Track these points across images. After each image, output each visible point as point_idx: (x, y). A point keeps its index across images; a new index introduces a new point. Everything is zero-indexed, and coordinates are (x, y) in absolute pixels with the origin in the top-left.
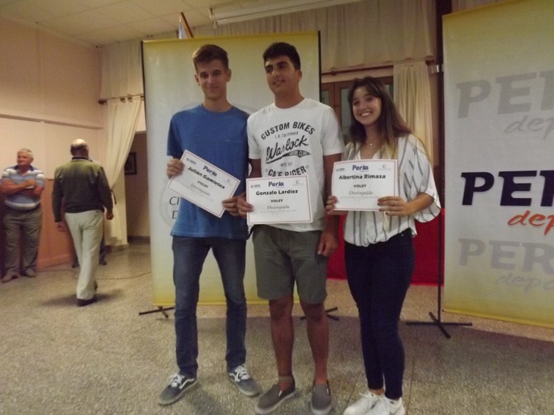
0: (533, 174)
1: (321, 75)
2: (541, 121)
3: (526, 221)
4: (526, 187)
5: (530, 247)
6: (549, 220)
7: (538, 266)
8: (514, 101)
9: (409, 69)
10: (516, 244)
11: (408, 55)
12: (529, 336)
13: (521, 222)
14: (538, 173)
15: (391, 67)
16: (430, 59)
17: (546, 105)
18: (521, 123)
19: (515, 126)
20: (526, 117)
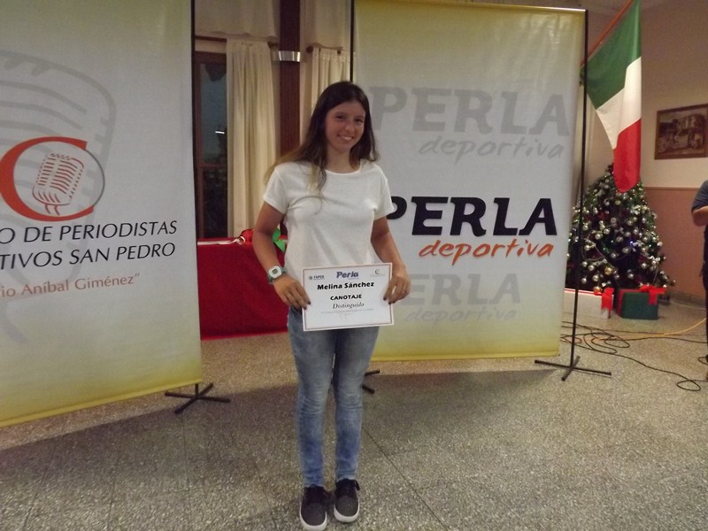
0: (443, 200)
1: (194, 38)
3: (437, 251)
4: (438, 215)
5: (439, 279)
6: (458, 249)
7: (445, 298)
8: (431, 118)
9: (248, 49)
10: (426, 277)
11: (248, 29)
12: (433, 371)
13: (432, 252)
14: (449, 200)
15: (224, 41)
16: (274, 41)
17: (460, 127)
18: (436, 144)
19: (429, 147)
20: (440, 137)
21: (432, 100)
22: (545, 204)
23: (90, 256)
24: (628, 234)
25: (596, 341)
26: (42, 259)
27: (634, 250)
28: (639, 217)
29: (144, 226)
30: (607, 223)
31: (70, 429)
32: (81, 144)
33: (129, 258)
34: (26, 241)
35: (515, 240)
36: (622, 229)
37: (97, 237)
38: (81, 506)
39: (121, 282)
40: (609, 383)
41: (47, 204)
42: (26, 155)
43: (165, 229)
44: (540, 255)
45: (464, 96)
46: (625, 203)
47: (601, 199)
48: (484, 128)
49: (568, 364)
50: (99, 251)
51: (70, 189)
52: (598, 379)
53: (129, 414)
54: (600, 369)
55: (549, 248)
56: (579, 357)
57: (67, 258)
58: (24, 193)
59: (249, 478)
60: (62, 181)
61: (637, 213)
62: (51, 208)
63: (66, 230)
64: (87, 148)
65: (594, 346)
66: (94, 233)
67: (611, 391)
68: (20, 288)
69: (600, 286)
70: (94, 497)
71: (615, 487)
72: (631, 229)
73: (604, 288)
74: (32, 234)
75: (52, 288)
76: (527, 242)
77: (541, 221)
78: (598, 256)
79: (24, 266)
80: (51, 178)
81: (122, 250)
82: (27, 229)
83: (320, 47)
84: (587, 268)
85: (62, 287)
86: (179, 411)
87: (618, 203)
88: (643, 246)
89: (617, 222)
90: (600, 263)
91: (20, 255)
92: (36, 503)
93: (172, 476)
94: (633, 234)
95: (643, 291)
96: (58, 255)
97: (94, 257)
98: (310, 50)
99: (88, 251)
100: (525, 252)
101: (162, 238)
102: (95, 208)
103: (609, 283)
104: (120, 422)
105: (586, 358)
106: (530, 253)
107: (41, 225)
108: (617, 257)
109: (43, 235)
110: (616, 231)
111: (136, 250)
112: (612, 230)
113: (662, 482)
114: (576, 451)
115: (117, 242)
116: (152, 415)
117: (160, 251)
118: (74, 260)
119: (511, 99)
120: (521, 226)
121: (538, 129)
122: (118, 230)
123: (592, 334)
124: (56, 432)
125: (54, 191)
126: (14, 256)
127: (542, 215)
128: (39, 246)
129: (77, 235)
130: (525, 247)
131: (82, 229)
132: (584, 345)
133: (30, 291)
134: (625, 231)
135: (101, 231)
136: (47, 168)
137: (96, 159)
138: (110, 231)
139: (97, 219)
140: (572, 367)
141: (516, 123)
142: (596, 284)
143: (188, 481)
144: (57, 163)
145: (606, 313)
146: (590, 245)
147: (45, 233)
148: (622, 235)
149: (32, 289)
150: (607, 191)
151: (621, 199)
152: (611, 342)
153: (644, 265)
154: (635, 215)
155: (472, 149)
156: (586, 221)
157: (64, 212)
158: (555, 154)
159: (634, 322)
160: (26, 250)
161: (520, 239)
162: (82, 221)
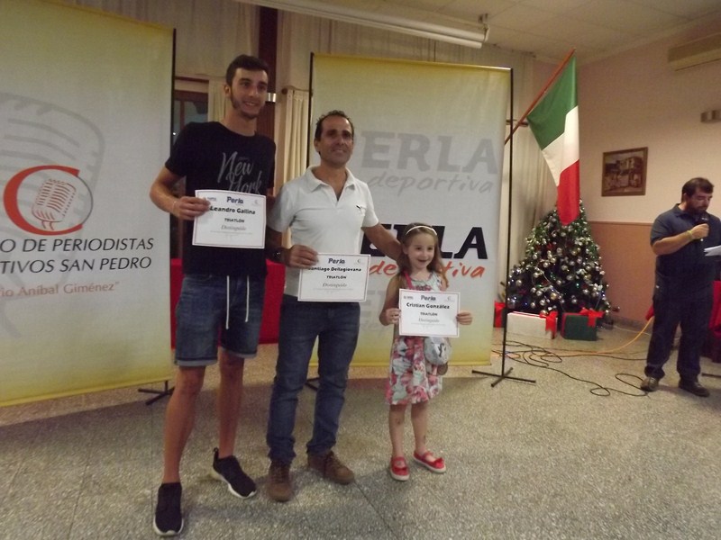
2: (396, 179)
3: (381, 271)
8: (377, 156)
10: (373, 293)
13: (377, 271)
14: (393, 226)
17: (402, 165)
18: (381, 179)
19: (375, 181)
20: (385, 173)
21: (378, 141)
22: (477, 232)
23: (77, 266)
24: (572, 263)
25: (533, 357)
26: (37, 266)
27: (577, 277)
28: (583, 248)
29: (125, 242)
30: (554, 252)
31: (54, 414)
32: (75, 172)
33: (111, 268)
34: (24, 250)
35: (450, 263)
36: (566, 258)
37: (85, 249)
38: (61, 467)
39: (103, 288)
40: (532, 389)
41: (43, 221)
42: (28, 180)
43: (143, 245)
44: (473, 276)
45: (406, 139)
46: (570, 235)
47: (550, 231)
48: (423, 166)
49: (500, 374)
50: (85, 261)
51: (63, 209)
52: (524, 386)
53: (105, 404)
54: (528, 378)
55: (481, 270)
56: (512, 369)
57: (58, 266)
58: (25, 211)
59: (204, 451)
60: (57, 201)
61: (580, 244)
62: (47, 224)
63: (58, 242)
64: (80, 175)
65: (530, 361)
66: (82, 246)
67: (531, 395)
68: (17, 290)
69: (547, 309)
70: (72, 462)
71: (507, 462)
72: (575, 258)
73: (549, 312)
74: (30, 245)
75: (44, 291)
76: (461, 264)
77: (473, 246)
78: (545, 282)
79: (22, 271)
80: (48, 200)
81: (105, 262)
82: (26, 240)
83: (294, 90)
84: (535, 294)
85: (53, 290)
86: (150, 403)
87: (564, 234)
88: (585, 274)
89: (563, 252)
90: (546, 289)
91: (19, 262)
92: (24, 465)
93: (139, 448)
94: (577, 264)
95: (583, 314)
96: (51, 263)
97: (81, 266)
98: (284, 92)
99: (76, 261)
100: (459, 273)
101: (140, 253)
102: (84, 225)
103: (555, 307)
104: (97, 410)
105: (518, 370)
106: (464, 274)
107: (37, 237)
108: (562, 284)
109: (39, 246)
110: (562, 260)
111: (117, 261)
112: (558, 260)
113: (547, 459)
114: (484, 437)
115: (102, 254)
116: (125, 405)
117: (138, 264)
118: (64, 268)
119: (446, 142)
120: (456, 250)
121: (470, 167)
122: (102, 245)
123: (532, 351)
124: (42, 416)
125: (49, 210)
126: (14, 263)
127: (474, 242)
128: (35, 255)
129: (68, 247)
130: (460, 269)
131: (72, 243)
132: (522, 359)
133: (25, 293)
134: (569, 260)
135: (89, 245)
136: (45, 192)
137: (86, 185)
138: (95, 245)
139: (84, 234)
140: (504, 376)
141: (450, 162)
142: (542, 308)
143: (152, 452)
144: (54, 187)
145: (549, 335)
146: (538, 272)
147: (40, 245)
148: (566, 265)
149: (27, 291)
150: (554, 223)
151: (566, 231)
152: (547, 358)
153: (586, 291)
154: (579, 246)
155: (412, 184)
156: (535, 251)
157: (57, 228)
158: (485, 190)
159: (574, 342)
160: (24, 258)
161: (455, 262)
162: (72, 236)
